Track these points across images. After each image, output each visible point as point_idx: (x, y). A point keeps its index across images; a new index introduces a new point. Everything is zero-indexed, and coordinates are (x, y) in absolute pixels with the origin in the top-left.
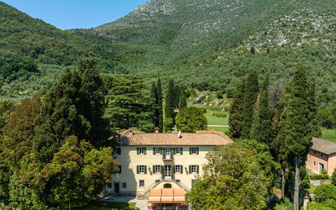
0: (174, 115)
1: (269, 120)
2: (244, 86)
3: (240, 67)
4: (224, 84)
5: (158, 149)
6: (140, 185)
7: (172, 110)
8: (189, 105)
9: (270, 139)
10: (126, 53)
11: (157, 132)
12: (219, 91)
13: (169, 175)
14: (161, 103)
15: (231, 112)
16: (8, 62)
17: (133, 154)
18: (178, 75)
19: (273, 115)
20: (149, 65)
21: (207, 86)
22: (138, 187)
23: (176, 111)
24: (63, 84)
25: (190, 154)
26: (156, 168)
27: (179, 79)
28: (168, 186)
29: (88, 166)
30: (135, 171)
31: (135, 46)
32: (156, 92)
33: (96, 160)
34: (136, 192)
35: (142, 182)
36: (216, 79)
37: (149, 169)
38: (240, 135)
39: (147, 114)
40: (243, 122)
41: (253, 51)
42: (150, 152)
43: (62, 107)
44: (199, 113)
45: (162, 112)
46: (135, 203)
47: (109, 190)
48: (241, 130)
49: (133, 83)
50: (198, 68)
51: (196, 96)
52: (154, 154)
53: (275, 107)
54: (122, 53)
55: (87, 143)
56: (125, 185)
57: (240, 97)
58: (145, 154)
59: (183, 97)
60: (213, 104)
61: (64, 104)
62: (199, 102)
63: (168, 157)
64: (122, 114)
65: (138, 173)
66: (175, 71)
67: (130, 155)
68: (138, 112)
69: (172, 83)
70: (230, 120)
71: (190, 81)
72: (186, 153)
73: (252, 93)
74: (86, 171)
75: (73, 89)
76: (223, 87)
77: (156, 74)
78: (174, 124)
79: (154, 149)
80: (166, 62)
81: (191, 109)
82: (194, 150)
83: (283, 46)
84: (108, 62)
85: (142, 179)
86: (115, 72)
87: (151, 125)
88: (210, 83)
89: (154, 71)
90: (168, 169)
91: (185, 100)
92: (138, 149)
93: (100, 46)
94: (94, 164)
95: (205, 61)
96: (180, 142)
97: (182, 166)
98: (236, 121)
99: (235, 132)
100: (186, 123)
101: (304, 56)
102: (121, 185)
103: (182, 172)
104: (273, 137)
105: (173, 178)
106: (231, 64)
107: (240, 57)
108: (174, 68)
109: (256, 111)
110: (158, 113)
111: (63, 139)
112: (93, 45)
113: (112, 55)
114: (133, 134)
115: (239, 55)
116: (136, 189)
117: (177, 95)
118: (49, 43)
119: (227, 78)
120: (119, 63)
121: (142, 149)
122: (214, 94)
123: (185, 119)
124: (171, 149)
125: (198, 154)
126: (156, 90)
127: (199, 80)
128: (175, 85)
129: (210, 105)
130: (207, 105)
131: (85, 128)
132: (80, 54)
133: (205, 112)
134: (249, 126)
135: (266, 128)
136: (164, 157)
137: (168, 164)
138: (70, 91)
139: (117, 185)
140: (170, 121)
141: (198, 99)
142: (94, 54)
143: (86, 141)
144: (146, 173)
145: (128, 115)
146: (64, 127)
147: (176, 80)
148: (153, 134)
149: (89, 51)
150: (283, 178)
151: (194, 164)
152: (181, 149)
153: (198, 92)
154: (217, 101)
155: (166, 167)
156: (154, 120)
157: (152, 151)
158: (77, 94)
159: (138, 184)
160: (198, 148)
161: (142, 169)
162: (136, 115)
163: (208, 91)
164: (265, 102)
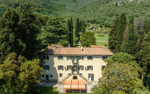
0: (79, 36)
1: (135, 41)
2: (118, 21)
3: (111, 12)
4: (103, 20)
5: (69, 57)
6: (60, 76)
7: (78, 33)
8: (87, 31)
9: (135, 52)
10: (57, 6)
11: (69, 46)
12: (101, 24)
13: (76, 71)
14: (73, 30)
15: (110, 35)
16: (2, 10)
17: (56, 59)
18: (81, 16)
19: (137, 38)
20: (68, 12)
21: (95, 21)
22: (59, 77)
23: (80, 33)
24: (5, 19)
25: (88, 59)
26: (68, 67)
27: (81, 18)
28: (75, 78)
29: (23, 72)
30: (57, 69)
31: (62, 3)
32: (70, 24)
33: (28, 68)
34: (58, 80)
35: (61, 75)
36: (99, 18)
37: (65, 67)
38: (115, 48)
39: (65, 36)
40: (117, 41)
41: (117, 5)
42: (65, 59)
43: (5, 34)
44: (92, 35)
45: (73, 34)
46: (57, 87)
47: (43, 79)
48: (115, 45)
49: (57, 19)
50: (91, 13)
51: (90, 26)
52: (68, 59)
53: (138, 33)
54: (55, 6)
55: (22, 57)
56: (51, 76)
57: (115, 27)
58: (63, 59)
59: (84, 27)
60: (98, 30)
61: (6, 32)
62: (91, 29)
63: (75, 61)
64: (51, 36)
65: (59, 70)
66: (80, 14)
67: (54, 60)
68: (60, 35)
69: (78, 20)
70: (109, 40)
71: (87, 19)
72: (86, 59)
73: (122, 25)
74: (22, 76)
75: (13, 23)
76: (103, 22)
77: (71, 16)
78: (79, 40)
79: (67, 57)
80: (76, 10)
81: (88, 33)
82: (90, 57)
83: (131, 2)
84: (49, 10)
85: (61, 73)
86: (52, 15)
87: (67, 42)
88: (96, 20)
89: (70, 15)
90: (76, 68)
91: (85, 28)
92: (58, 57)
93: (46, 3)
94: (27, 71)
95: (94, 10)
96: (82, 53)
97: (83, 66)
98: (113, 40)
99: (112, 46)
100: (85, 40)
101: (141, 7)
102: (49, 76)
103: (83, 70)
104: (137, 51)
105: (78, 72)
106: (106, 11)
107: (111, 8)
108: (79, 13)
109: (125, 35)
110: (71, 35)
111: (6, 55)
112: (42, 2)
113: (51, 7)
114: (56, 48)
115: (110, 7)
116: (58, 78)
117: (80, 26)
118: (21, 2)
119: (104, 17)
120: (54, 11)
121: (60, 57)
122: (98, 25)
123: (84, 39)
124: (77, 57)
125: (92, 60)
126: (70, 23)
127: (91, 19)
128: (80, 21)
129: (97, 30)
130: (95, 30)
131: (22, 47)
132: (36, 7)
133: (94, 34)
134: (121, 43)
135: (132, 45)
136: (73, 61)
137: (75, 65)
138: (10, 24)
139: (47, 76)
140: (77, 39)
141: (90, 27)
142: (42, 6)
143: (22, 56)
144: (63, 70)
145: (54, 37)
146: (6, 47)
147: (80, 19)
148: (67, 48)
149: (40, 5)
150: (143, 75)
151: (90, 65)
152: (83, 57)
153: (90, 24)
154: (100, 29)
155: (74, 66)
156: (69, 39)
157: (66, 58)
158: (15, 25)
159: (59, 76)
160: (92, 57)
161: (61, 67)
162: (58, 37)
163: (95, 24)
164: (132, 30)
